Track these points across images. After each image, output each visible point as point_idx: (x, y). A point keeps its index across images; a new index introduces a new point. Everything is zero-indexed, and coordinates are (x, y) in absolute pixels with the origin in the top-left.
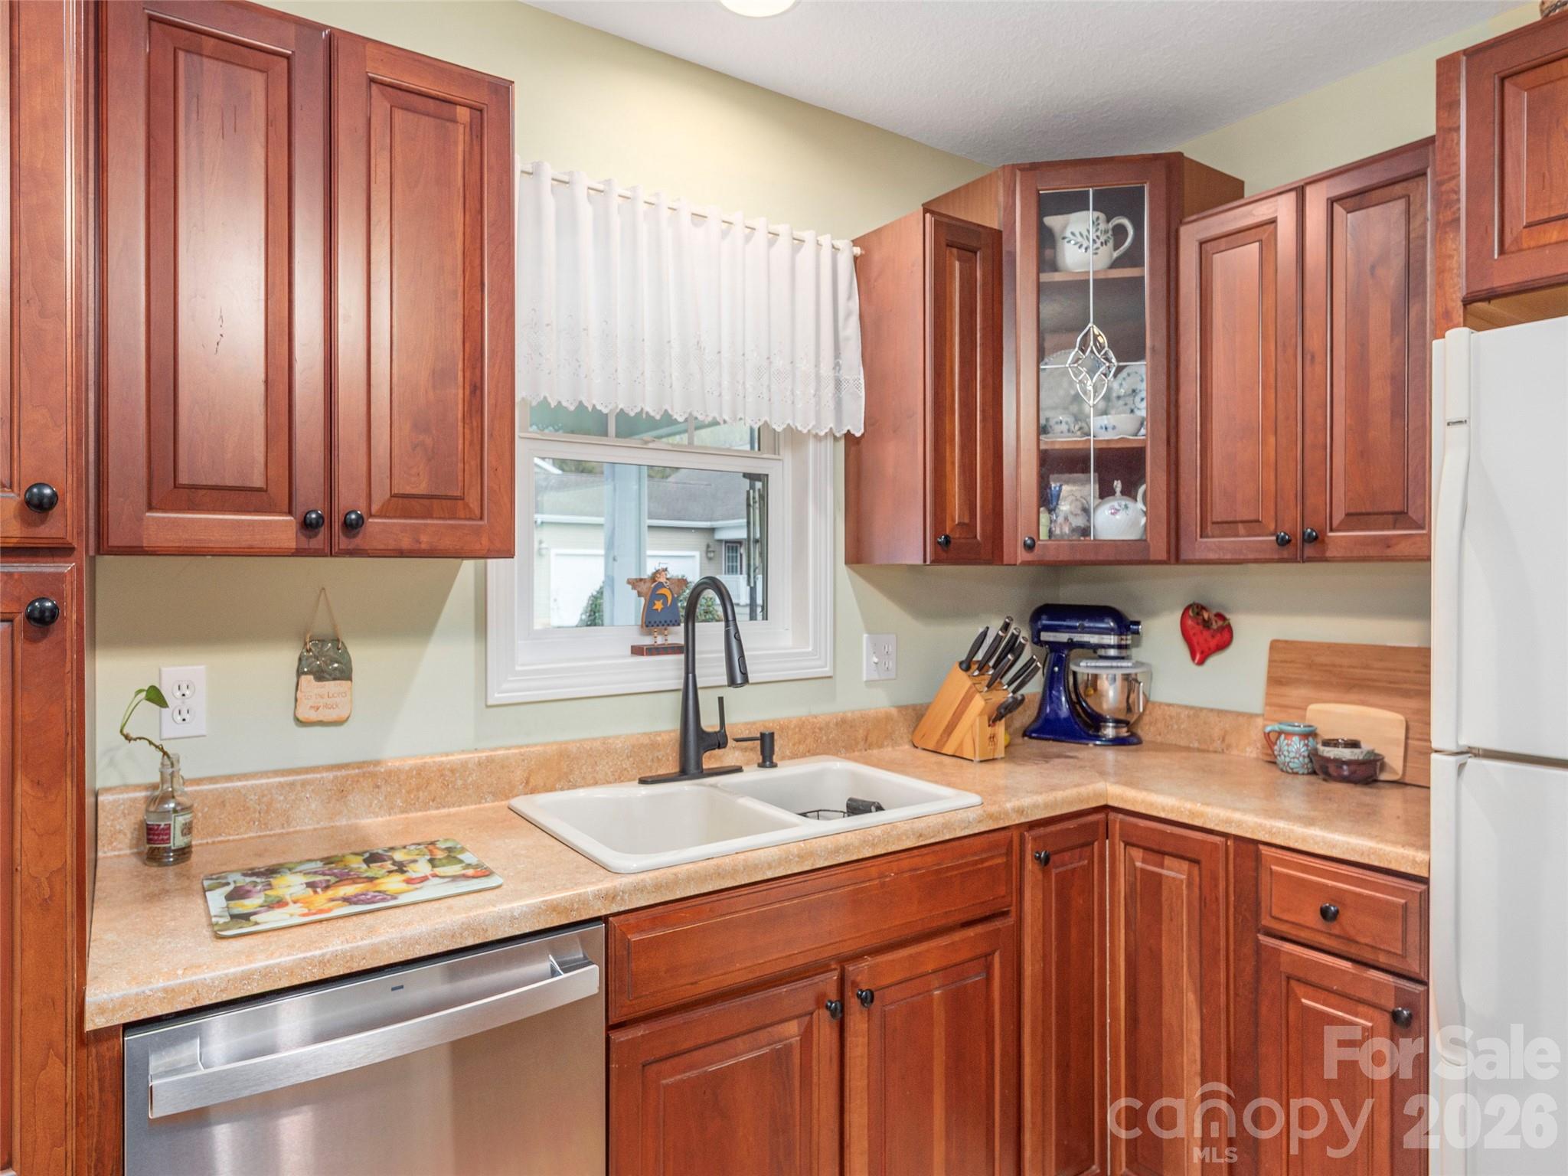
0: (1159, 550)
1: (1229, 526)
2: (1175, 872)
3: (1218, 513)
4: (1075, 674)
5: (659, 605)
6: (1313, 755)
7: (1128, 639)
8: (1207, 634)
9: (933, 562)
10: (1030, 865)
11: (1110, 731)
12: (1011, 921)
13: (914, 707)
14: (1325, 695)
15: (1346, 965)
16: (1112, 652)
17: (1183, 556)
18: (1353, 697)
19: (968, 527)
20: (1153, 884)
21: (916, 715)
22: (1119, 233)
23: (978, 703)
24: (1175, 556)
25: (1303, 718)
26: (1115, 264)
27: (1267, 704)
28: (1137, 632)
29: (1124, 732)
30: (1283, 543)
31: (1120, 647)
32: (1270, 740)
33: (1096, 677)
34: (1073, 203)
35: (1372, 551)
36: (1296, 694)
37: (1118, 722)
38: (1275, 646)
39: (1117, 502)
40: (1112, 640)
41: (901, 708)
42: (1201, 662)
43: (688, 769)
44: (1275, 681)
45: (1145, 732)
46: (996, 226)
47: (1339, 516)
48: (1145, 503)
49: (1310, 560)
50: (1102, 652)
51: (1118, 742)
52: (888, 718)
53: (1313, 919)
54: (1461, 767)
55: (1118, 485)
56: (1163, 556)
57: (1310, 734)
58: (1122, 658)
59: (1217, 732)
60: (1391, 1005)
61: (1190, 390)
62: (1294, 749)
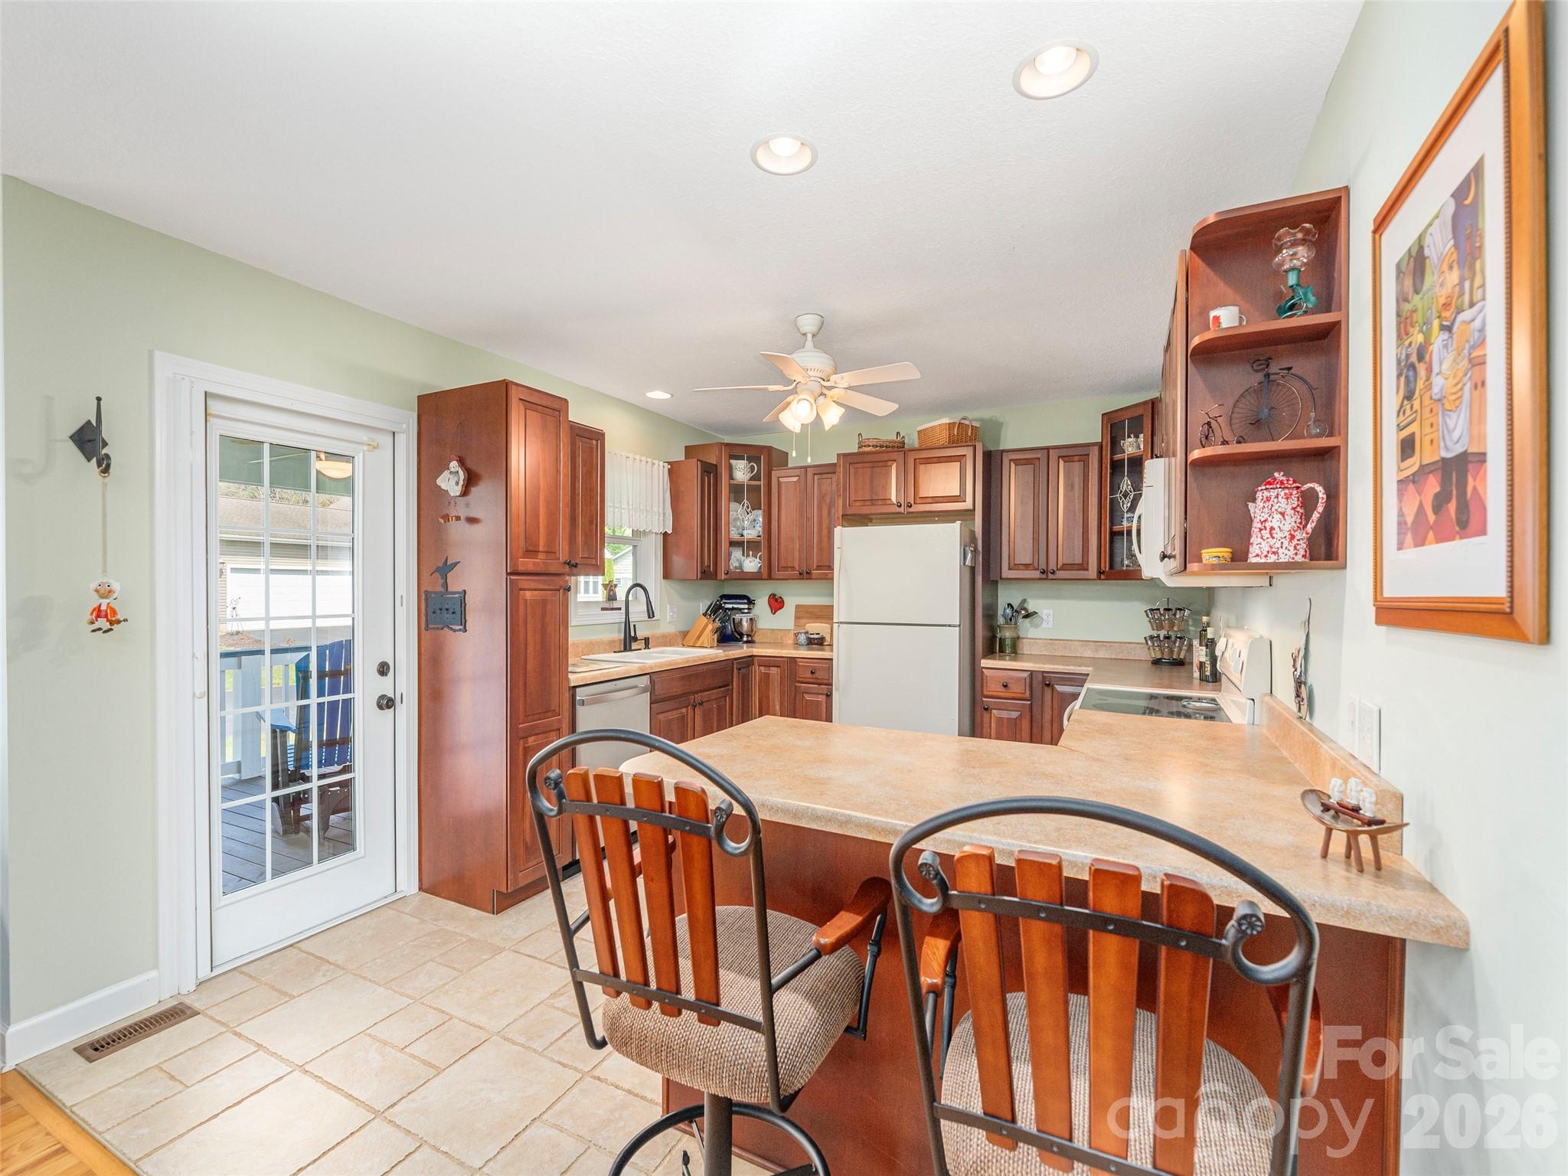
0: (765, 575)
1: (785, 568)
2: (774, 671)
3: (783, 564)
4: (734, 619)
5: (611, 593)
6: (808, 638)
7: (751, 606)
8: (776, 604)
9: (700, 579)
10: (735, 671)
11: (745, 639)
12: (731, 687)
13: (683, 632)
14: (811, 621)
15: (816, 686)
16: (746, 611)
17: (772, 577)
18: (819, 621)
19: (709, 566)
20: (767, 675)
21: (684, 634)
22: (752, 469)
23: (710, 627)
24: (770, 578)
25: (804, 629)
26: (751, 479)
27: (795, 625)
28: (754, 604)
29: (750, 639)
30: (800, 574)
31: (748, 609)
32: (796, 635)
33: (741, 619)
34: (740, 458)
35: (823, 577)
36: (803, 621)
37: (748, 635)
38: (798, 607)
39: (751, 558)
40: (746, 606)
41: (679, 632)
42: (774, 614)
43: (627, 648)
44: (797, 618)
45: (756, 638)
46: (715, 463)
47: (815, 567)
48: (760, 560)
49: (807, 579)
50: (743, 611)
51: (747, 642)
52: (676, 634)
53: (809, 675)
54: (839, 626)
55: (751, 553)
56: (767, 578)
57: (807, 633)
58: (749, 613)
59: (779, 636)
60: (825, 693)
61: (774, 524)
62: (802, 638)
